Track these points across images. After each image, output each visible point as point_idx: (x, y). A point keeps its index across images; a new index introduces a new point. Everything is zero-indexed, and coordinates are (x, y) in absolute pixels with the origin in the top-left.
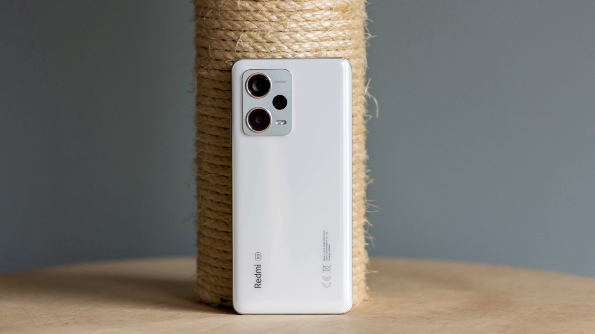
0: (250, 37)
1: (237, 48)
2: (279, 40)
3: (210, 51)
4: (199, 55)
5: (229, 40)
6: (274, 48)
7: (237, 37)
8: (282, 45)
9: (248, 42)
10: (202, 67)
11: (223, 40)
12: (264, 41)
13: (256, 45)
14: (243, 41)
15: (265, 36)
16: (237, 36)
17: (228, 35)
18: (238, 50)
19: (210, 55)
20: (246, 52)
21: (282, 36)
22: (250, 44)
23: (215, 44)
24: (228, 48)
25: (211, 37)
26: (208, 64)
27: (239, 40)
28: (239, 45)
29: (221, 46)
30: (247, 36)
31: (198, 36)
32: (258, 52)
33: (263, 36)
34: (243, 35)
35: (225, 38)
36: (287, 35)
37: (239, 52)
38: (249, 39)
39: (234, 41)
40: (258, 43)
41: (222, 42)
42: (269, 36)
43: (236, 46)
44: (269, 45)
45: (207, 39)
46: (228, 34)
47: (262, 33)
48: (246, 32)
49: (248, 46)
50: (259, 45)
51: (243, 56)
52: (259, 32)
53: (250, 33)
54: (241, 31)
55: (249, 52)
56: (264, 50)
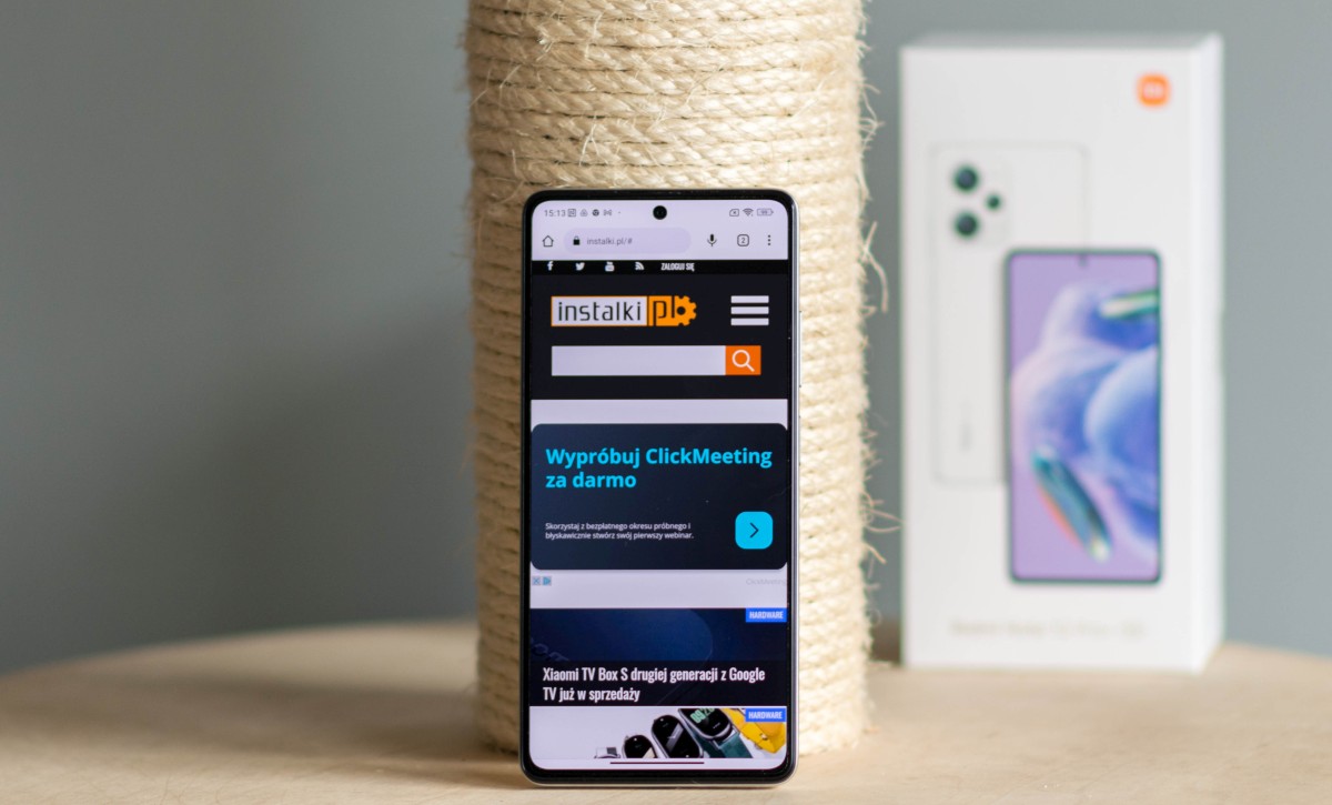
0: (613, 130)
1: (584, 157)
2: (682, 138)
3: (514, 161)
4: (481, 171)
5: (563, 137)
6: (668, 158)
7: (581, 132)
8: (686, 150)
9: (608, 143)
10: (494, 200)
11: (548, 137)
12: (647, 139)
13: (627, 149)
14: (597, 141)
15: (649, 130)
16: (581, 128)
17: (559, 127)
18: (586, 161)
19: (516, 171)
20: (604, 165)
21: (688, 129)
22: (614, 150)
23: (528, 146)
24: (561, 157)
25: (518, 131)
26: (510, 193)
27: (588, 138)
28: (587, 149)
29: (544, 151)
30: (605, 129)
31: (477, 125)
32: (633, 165)
33: (643, 128)
34: (597, 128)
35: (554, 132)
36: (698, 126)
37: (586, 165)
38: (611, 137)
39: (573, 139)
40: (633, 145)
41: (544, 142)
42: (659, 130)
43: (580, 152)
44: (657, 149)
45: (508, 133)
46: (561, 124)
47: (641, 121)
48: (605, 120)
49: (608, 151)
50: (634, 150)
51: (597, 175)
52: (635, 120)
53: (613, 122)
54: (591, 117)
55: (612, 166)
56: (645, 161)
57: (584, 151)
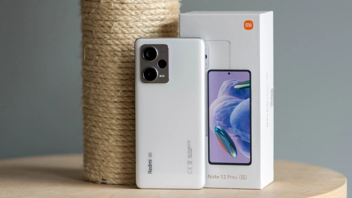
0: (119, 24)
1: (112, 31)
2: (136, 26)
3: (94, 33)
4: (85, 36)
5: (107, 26)
6: (133, 31)
7: (111, 25)
8: (138, 29)
9: (118, 28)
10: (88, 43)
11: (103, 26)
12: (128, 27)
14: (115, 27)
15: (129, 24)
16: (111, 24)
17: (106, 24)
18: (112, 32)
19: (95, 35)
20: (117, 33)
21: (138, 24)
22: (119, 29)
23: (97, 29)
24: (106, 31)
25: (95, 25)
26: (92, 41)
27: (113, 26)
28: (113, 29)
29: (102, 30)
30: (117, 24)
31: (84, 24)
32: (124, 33)
33: (127, 24)
34: (115, 24)
35: (104, 25)
36: (141, 23)
37: (112, 33)
38: (119, 26)
39: (109, 27)
40: (124, 28)
41: (102, 28)
42: (131, 24)
43: (111, 30)
44: (130, 29)
45: (92, 26)
46: (106, 23)
47: (126, 22)
48: (117, 22)
49: (118, 30)
50: (125, 29)
51: (115, 36)
52: (125, 22)
53: (119, 22)
54: (114, 21)
55: (119, 33)
56: (127, 32)
57: (112, 30)
